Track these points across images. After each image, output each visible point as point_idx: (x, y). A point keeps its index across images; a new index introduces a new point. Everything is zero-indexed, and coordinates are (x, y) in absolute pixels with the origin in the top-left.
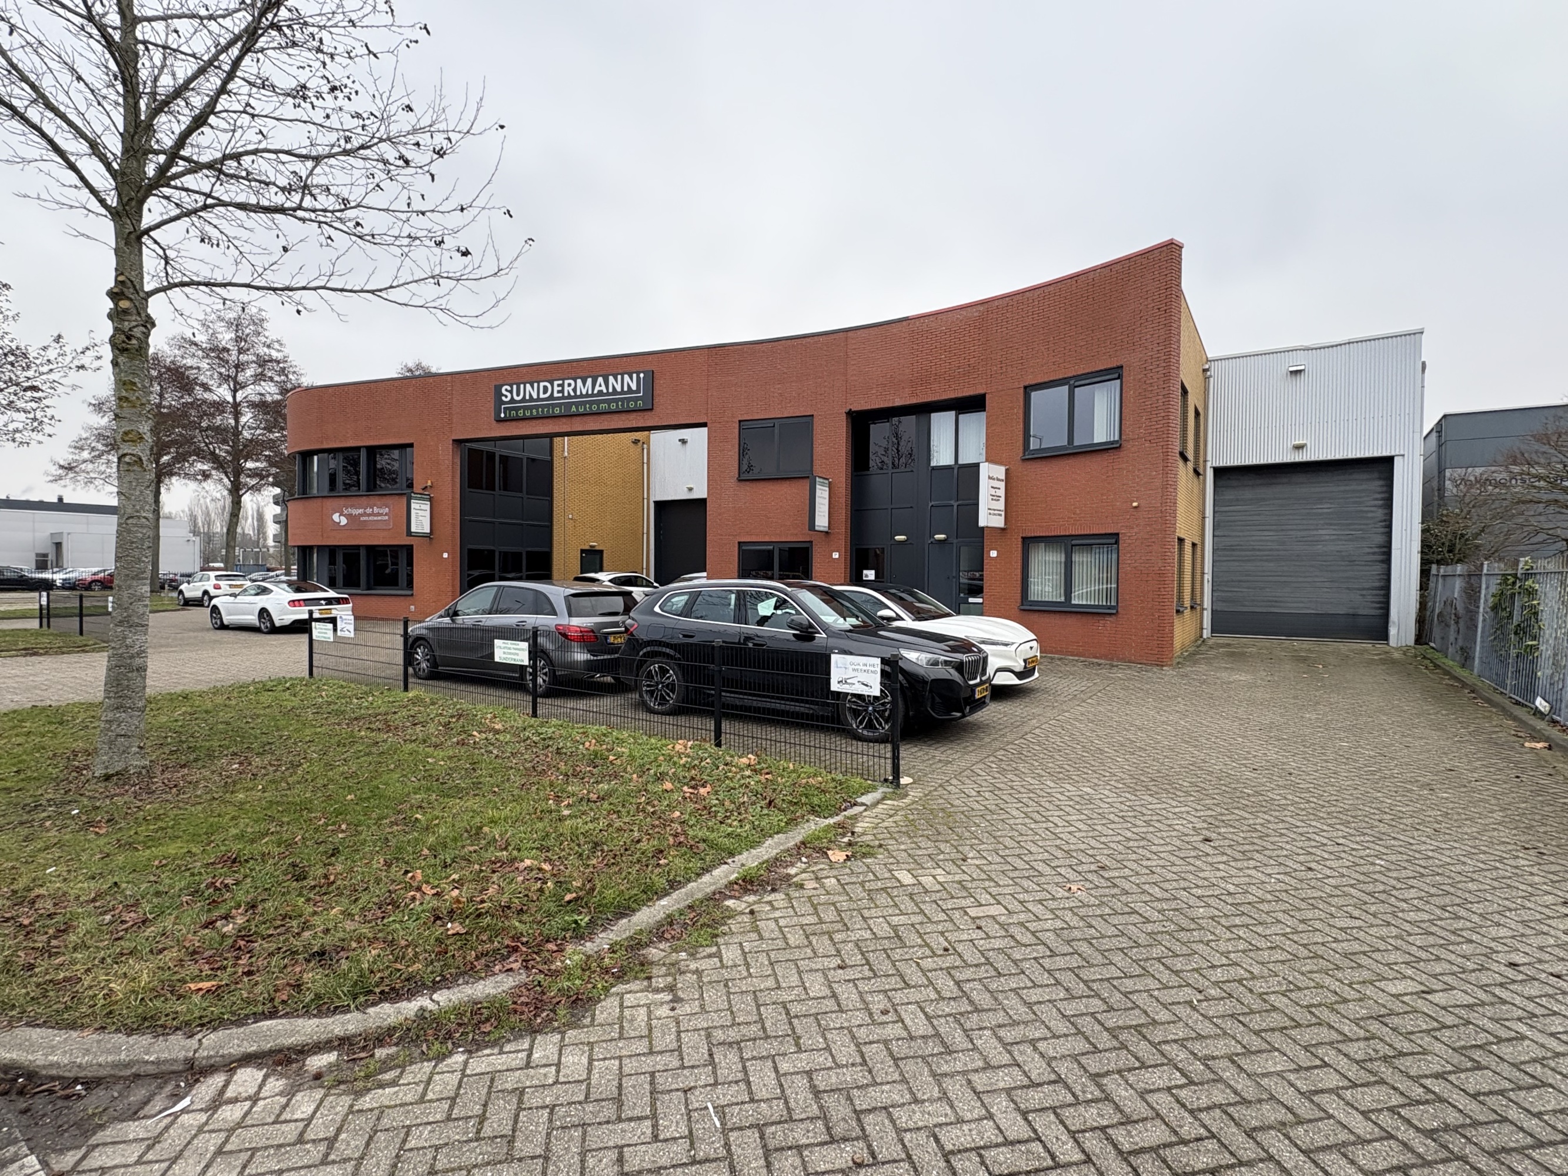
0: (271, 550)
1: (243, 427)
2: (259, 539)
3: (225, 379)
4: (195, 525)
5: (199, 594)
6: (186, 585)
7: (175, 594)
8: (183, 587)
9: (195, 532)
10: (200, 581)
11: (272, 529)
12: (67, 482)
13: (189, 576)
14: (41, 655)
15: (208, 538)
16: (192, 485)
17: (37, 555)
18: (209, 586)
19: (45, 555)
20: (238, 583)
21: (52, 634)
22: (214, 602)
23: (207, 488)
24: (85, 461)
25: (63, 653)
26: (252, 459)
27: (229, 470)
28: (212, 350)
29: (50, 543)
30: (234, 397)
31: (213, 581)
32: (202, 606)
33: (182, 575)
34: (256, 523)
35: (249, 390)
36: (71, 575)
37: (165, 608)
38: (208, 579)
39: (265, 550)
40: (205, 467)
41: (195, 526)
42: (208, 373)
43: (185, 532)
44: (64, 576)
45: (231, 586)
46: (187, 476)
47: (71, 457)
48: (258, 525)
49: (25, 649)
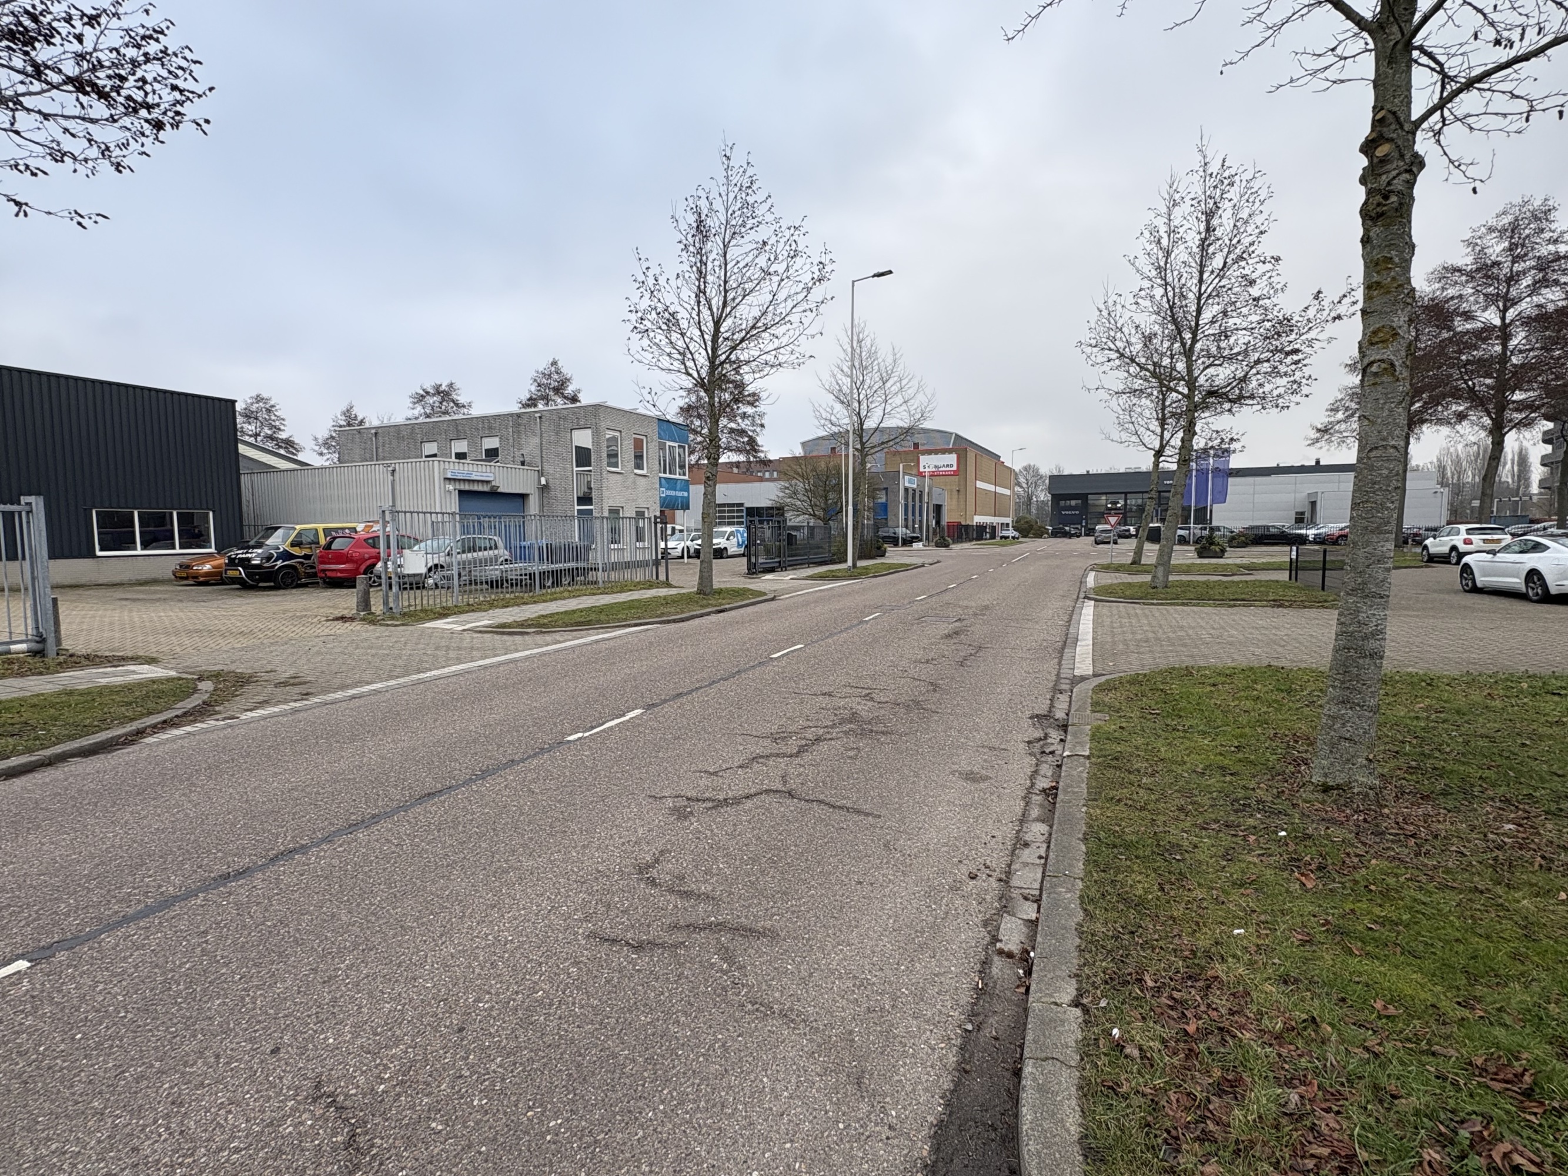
0: (1535, 499)
1: (1512, 352)
2: (1519, 487)
3: (1491, 300)
4: (1444, 475)
5: (1446, 549)
6: (1431, 539)
7: (1419, 550)
8: (1429, 542)
9: (1443, 483)
10: (1448, 535)
11: (1537, 473)
12: (1323, 443)
13: (1434, 531)
14: (1287, 607)
15: (1457, 489)
16: (1445, 430)
17: (1297, 513)
18: (1458, 541)
19: (1303, 513)
20: (1496, 537)
21: (1298, 587)
22: (1466, 559)
23: (1462, 432)
24: (1339, 422)
25: (1305, 607)
26: (1520, 390)
27: (1491, 406)
28: (1478, 270)
29: (1307, 503)
30: (1503, 319)
31: (1463, 535)
32: (1449, 563)
33: (1427, 530)
34: (1516, 468)
35: (1523, 305)
36: (1321, 531)
37: (1407, 564)
38: (1458, 533)
39: (1527, 498)
40: (1461, 408)
41: (1443, 478)
42: (1472, 299)
43: (1433, 485)
44: (1316, 532)
45: (1485, 541)
46: (1440, 422)
47: (1327, 420)
48: (1519, 471)
49: (1274, 600)
